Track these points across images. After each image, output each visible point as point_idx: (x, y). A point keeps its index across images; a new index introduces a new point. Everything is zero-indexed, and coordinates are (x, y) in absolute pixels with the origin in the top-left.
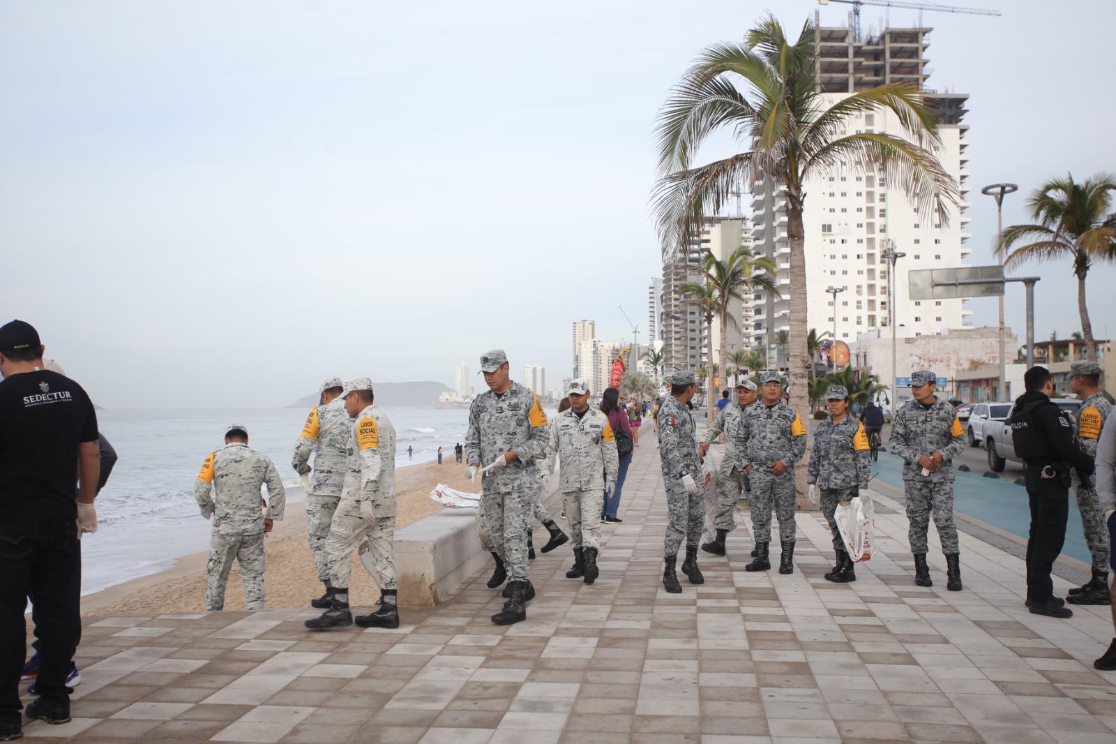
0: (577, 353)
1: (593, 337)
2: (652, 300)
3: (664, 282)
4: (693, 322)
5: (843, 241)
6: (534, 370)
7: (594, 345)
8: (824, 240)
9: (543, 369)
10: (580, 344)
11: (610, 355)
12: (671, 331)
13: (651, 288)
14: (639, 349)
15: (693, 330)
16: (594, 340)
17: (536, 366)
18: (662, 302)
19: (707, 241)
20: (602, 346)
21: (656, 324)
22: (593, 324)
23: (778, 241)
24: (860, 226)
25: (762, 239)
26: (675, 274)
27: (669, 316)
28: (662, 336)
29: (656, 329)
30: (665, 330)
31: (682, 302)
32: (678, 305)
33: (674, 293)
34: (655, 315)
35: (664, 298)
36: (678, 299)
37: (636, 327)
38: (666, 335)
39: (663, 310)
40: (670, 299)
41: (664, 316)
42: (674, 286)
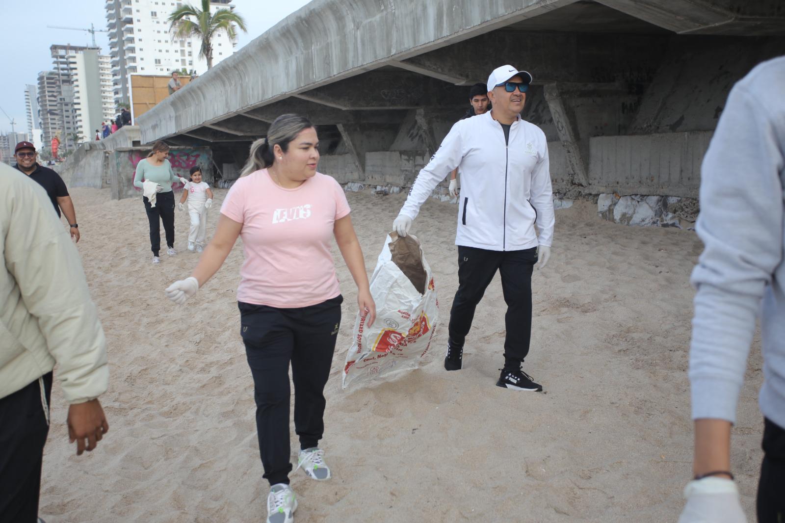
2: (27, 101)
3: (39, 88)
4: (68, 117)
8: (157, 69)
12: (48, 123)
13: (26, 92)
14: (17, 136)
15: (68, 122)
18: (39, 102)
19: (74, 63)
21: (33, 118)
23: (128, 68)
24: (177, 61)
25: (118, 66)
26: (48, 83)
27: (45, 112)
28: (41, 127)
29: (33, 121)
30: (42, 122)
31: (59, 103)
32: (56, 105)
33: (49, 96)
34: (32, 111)
35: (40, 100)
36: (55, 101)
37: (13, 119)
38: (44, 126)
39: (39, 108)
40: (45, 101)
41: (41, 112)
42: (49, 92)
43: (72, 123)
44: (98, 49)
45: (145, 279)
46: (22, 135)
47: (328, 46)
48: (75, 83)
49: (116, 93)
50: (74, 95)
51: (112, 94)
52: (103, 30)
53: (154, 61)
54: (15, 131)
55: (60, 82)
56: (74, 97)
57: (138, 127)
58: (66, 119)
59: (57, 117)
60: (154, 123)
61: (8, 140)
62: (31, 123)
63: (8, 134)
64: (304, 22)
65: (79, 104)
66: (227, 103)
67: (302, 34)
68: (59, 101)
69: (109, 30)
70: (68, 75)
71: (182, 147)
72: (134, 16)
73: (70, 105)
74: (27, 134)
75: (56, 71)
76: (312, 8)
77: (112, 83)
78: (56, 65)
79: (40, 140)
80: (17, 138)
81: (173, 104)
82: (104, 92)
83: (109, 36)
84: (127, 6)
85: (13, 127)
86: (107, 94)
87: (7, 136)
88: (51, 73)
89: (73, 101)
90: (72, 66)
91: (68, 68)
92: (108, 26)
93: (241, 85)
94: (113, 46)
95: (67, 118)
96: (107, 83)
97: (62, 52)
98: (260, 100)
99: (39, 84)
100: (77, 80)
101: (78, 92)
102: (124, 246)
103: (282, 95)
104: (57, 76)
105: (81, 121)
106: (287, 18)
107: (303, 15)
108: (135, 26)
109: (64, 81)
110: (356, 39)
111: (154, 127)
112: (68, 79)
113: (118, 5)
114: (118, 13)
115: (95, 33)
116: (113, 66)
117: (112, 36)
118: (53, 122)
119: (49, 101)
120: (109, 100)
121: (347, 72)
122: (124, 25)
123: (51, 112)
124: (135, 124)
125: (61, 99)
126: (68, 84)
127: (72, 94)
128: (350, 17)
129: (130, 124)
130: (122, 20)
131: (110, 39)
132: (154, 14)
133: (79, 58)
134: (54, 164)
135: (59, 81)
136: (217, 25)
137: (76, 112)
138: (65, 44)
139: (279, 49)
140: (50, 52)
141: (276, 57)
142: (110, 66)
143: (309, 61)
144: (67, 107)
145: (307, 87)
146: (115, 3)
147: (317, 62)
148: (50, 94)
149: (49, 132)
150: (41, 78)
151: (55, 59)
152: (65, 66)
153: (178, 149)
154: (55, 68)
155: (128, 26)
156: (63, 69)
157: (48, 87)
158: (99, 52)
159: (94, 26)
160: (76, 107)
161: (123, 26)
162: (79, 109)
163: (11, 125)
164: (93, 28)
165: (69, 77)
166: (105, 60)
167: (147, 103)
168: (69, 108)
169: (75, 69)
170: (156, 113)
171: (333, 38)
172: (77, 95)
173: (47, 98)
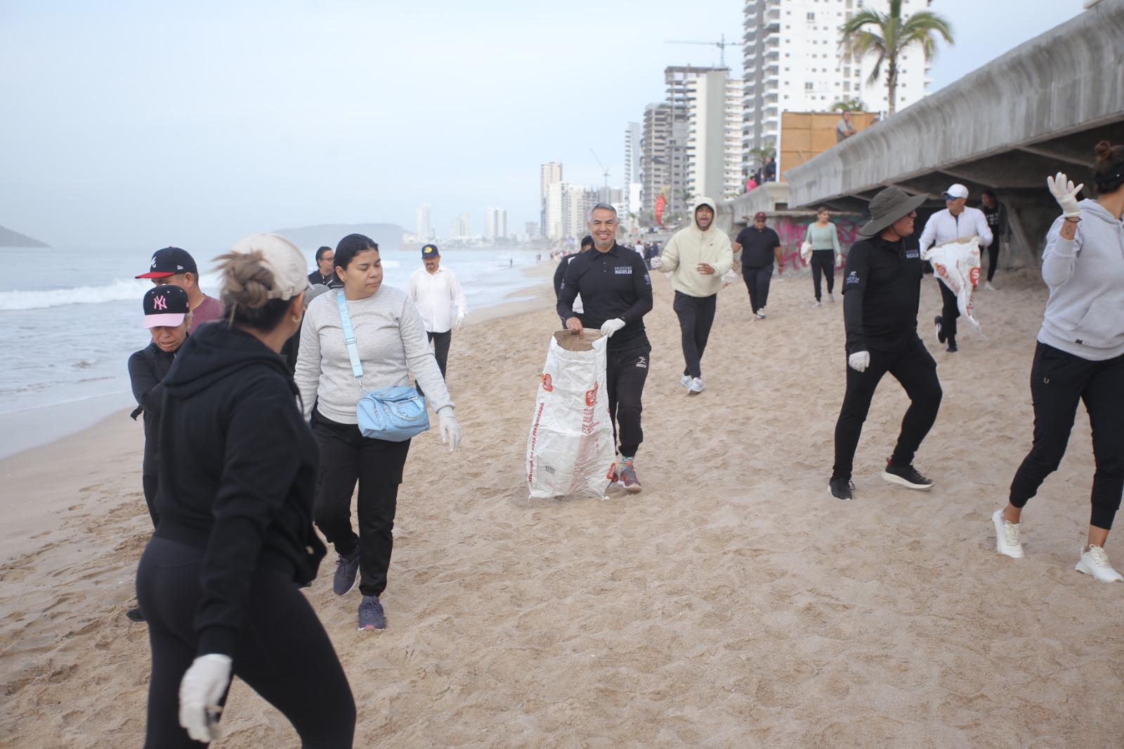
0: (545, 195)
1: (561, 180)
2: (628, 144)
3: (645, 127)
4: (677, 166)
5: (823, 98)
6: (496, 212)
7: (563, 188)
9: (505, 213)
10: (548, 187)
11: (581, 198)
12: (651, 175)
13: (628, 132)
14: (610, 192)
15: (677, 174)
16: (562, 182)
17: (497, 209)
18: (642, 146)
19: (693, 91)
20: (572, 189)
21: (632, 168)
22: (560, 166)
23: (766, 97)
24: (837, 84)
25: (752, 94)
26: (657, 120)
27: (649, 160)
28: (641, 180)
29: (632, 173)
30: (644, 174)
31: (668, 147)
32: (663, 151)
33: (656, 138)
34: (631, 159)
35: (644, 142)
36: (663, 144)
37: (608, 170)
38: (646, 179)
39: (642, 154)
40: (650, 144)
41: (643, 160)
42: (656, 131)
43: (681, 175)
44: (727, 69)
45: (812, 367)
46: (616, 191)
47: (1075, 84)
48: (692, 119)
49: (746, 133)
50: (688, 136)
51: (740, 134)
52: (737, 43)
53: (804, 86)
54: (608, 186)
55: (671, 119)
56: (688, 139)
57: (786, 184)
58: (674, 170)
59: (662, 167)
60: (810, 179)
61: (599, 197)
62: (629, 175)
63: (599, 189)
64: (1044, 52)
65: (693, 148)
66: (921, 155)
67: (1039, 68)
68: (668, 145)
69: (746, 42)
70: (683, 108)
71: (847, 213)
72: (783, 21)
73: (682, 150)
74: (622, 190)
75: (669, 103)
76: (1057, 34)
77: (741, 119)
78: (669, 95)
79: (639, 198)
80: (610, 195)
81: (843, 155)
82: (728, 131)
83: (744, 51)
84: (774, 7)
85: (606, 181)
86: (732, 134)
87: (598, 192)
88: (662, 106)
89: (686, 143)
90: (690, 95)
91: (684, 98)
92: (745, 37)
93: (945, 133)
94: (748, 64)
95: (676, 169)
96: (734, 119)
97: (679, 76)
98: (970, 152)
99: (645, 121)
100: (694, 115)
101: (694, 132)
102: (777, 334)
103: (1001, 148)
104: (669, 110)
105: (693, 172)
106: (1020, 47)
107: (1044, 43)
108: (782, 35)
109: (678, 117)
110: (1115, 76)
111: (810, 185)
112: (683, 114)
113: (761, 7)
114: (760, 18)
115: (726, 48)
116: (746, 94)
117: (748, 51)
118: (658, 173)
119: (656, 144)
120: (734, 143)
121: (1097, 120)
122: (768, 34)
123: (657, 161)
124: (781, 180)
125: (671, 142)
126: (682, 120)
127: (686, 134)
128: (1110, 47)
129: (774, 180)
130: (765, 27)
131: (746, 55)
132: (811, 16)
133: (701, 83)
134: (656, 232)
135: (671, 116)
136: (908, 36)
137: (688, 160)
138: (683, 64)
139: (1005, 86)
140: (663, 76)
141: (998, 96)
142: (741, 94)
143: (1045, 104)
144: (677, 153)
145: (1039, 137)
146: (757, 4)
147: (1056, 106)
148: (658, 134)
149: (650, 188)
150: (648, 113)
151: (669, 87)
152: (680, 95)
153: (842, 215)
154: (668, 99)
155: (773, 35)
156: (678, 100)
157: (656, 125)
158: (728, 74)
159: (725, 38)
160: (690, 152)
161: (764, 36)
162: (693, 156)
163: (604, 178)
164: (723, 40)
165: (684, 112)
166: (734, 85)
167: (800, 150)
168: (680, 154)
169: (694, 99)
170: (816, 166)
171: (1084, 73)
172: (692, 136)
173: (654, 140)
